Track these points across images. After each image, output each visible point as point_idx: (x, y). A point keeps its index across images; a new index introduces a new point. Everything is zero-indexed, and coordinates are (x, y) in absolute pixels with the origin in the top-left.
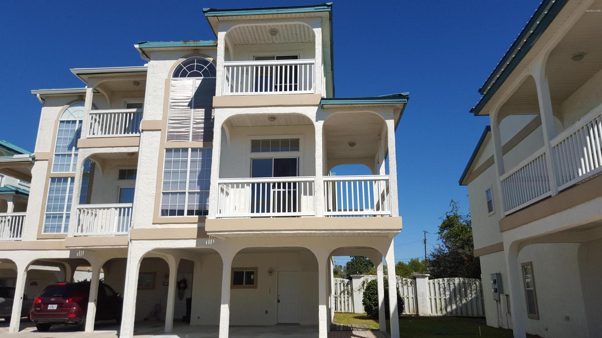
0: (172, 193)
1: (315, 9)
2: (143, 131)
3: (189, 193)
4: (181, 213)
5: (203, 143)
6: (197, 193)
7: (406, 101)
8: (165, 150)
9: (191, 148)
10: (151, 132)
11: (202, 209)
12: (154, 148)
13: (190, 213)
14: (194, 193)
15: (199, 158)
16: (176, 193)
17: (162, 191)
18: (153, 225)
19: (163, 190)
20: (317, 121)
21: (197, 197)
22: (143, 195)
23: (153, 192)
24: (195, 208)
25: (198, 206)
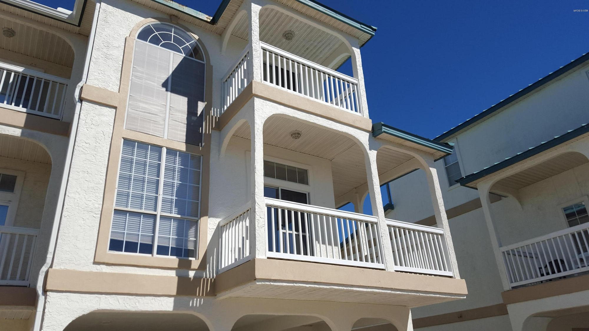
0: (132, 213)
1: (361, 27)
2: (81, 100)
3: (162, 217)
4: (147, 249)
5: (186, 145)
6: (175, 219)
7: (451, 152)
8: (123, 140)
9: (167, 148)
10: (98, 107)
11: (183, 247)
12: (102, 132)
13: (162, 250)
14: (169, 218)
15: (178, 166)
16: (139, 214)
17: (114, 207)
18: (95, 266)
19: (116, 206)
20: (370, 149)
21: (173, 225)
22: (77, 207)
23: (97, 206)
24: (172, 244)
25: (174, 242)
